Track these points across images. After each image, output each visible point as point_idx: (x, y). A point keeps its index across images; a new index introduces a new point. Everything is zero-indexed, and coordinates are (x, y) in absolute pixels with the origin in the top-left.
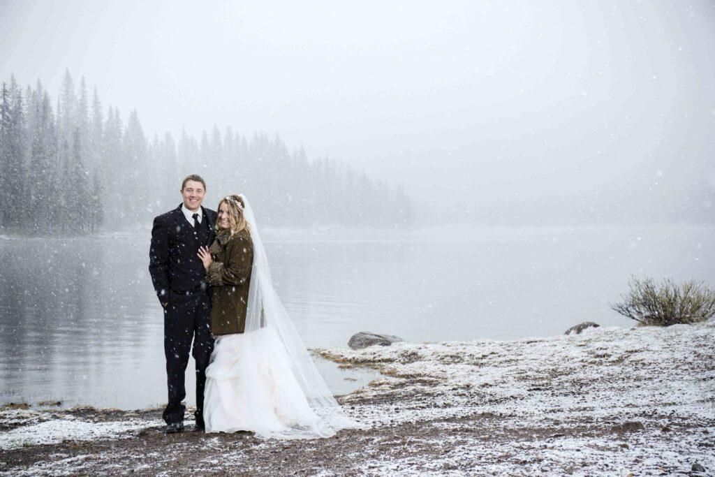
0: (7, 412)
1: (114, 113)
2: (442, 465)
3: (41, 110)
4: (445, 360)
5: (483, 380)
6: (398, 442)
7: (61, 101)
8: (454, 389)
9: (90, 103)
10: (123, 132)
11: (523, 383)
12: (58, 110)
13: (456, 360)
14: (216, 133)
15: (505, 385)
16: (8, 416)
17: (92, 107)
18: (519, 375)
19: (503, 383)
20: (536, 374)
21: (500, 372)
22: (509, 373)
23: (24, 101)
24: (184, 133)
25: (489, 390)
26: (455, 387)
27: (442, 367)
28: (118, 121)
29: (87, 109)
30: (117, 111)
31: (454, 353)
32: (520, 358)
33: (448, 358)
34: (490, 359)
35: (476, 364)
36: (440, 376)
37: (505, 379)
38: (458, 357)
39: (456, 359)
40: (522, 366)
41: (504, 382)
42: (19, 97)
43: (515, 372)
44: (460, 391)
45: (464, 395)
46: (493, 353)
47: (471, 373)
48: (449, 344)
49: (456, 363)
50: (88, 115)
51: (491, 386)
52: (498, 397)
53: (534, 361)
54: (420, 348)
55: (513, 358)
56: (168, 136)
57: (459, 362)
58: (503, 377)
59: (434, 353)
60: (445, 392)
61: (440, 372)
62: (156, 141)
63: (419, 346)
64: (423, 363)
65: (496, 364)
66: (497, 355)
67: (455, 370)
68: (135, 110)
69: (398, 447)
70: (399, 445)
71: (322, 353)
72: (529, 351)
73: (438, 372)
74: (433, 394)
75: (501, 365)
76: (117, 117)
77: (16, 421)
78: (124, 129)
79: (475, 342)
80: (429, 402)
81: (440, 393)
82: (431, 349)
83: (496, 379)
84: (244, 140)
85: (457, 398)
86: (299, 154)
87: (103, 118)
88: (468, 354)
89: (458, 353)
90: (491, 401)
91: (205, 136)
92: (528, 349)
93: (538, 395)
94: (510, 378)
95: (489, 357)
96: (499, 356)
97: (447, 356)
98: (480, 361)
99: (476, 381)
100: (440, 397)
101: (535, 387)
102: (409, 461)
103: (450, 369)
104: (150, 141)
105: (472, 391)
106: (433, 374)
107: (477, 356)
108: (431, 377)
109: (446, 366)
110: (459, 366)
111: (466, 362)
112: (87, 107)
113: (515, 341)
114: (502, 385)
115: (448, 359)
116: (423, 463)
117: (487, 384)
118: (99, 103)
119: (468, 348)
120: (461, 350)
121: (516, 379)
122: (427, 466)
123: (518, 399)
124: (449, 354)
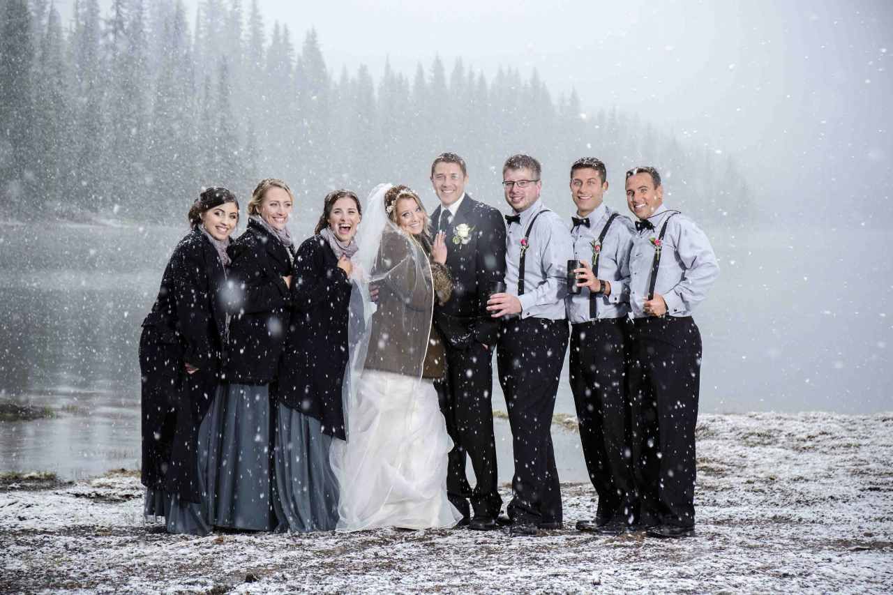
0: (116, 480)
1: (281, 32)
2: (675, 573)
3: (171, 27)
4: (749, 439)
5: (797, 472)
6: (631, 544)
7: (203, 14)
8: (749, 482)
9: (245, 19)
10: (294, 65)
11: (857, 479)
12: (198, 26)
13: (766, 441)
14: (438, 66)
15: (829, 481)
16: (117, 486)
17: (249, 24)
18: (855, 467)
19: (826, 477)
20: (882, 466)
21: (827, 462)
22: (842, 464)
23: (147, 14)
24: (388, 66)
25: (800, 486)
26: (752, 479)
27: (740, 449)
28: (287, 46)
29: (242, 27)
30: (286, 31)
31: (763, 430)
32: (864, 442)
33: (753, 437)
34: (819, 441)
35: (796, 449)
36: (736, 462)
37: (831, 473)
38: (769, 437)
39: (766, 438)
40: (864, 454)
41: (829, 477)
42: (140, 9)
43: (850, 463)
44: (757, 485)
45: (763, 491)
46: (824, 433)
47: (783, 460)
48: (760, 417)
49: (765, 445)
50: (243, 37)
51: (807, 480)
52: (809, 497)
53: (884, 448)
54: (713, 421)
55: (853, 441)
56: (363, 70)
57: (769, 444)
58: (830, 469)
59: (734, 429)
60: (734, 485)
61: (738, 458)
62: (344, 78)
63: (712, 417)
64: (713, 442)
65: (825, 450)
66: (829, 436)
67: (760, 455)
68: (313, 30)
69: (628, 550)
70: (631, 547)
71: (567, 420)
72: (880, 433)
73: (735, 457)
74: (717, 487)
75: (833, 451)
76: (286, 39)
77: (129, 492)
78: (295, 59)
79: (801, 415)
80: (707, 498)
81: (728, 486)
82: (731, 422)
83: (818, 470)
84: (482, 79)
85: (750, 495)
86: (568, 103)
87: (264, 41)
88: (786, 433)
89: (770, 431)
90: (799, 502)
91: (420, 73)
92: (881, 429)
93: (872, 497)
94: (841, 471)
95: (817, 439)
96: (833, 438)
97: (752, 434)
98: (803, 445)
99: (786, 472)
100: (725, 493)
101: (872, 486)
102: (635, 566)
103: (753, 454)
104: (336, 77)
105: (775, 486)
106: (727, 460)
107: (798, 436)
108: (722, 463)
109: (748, 448)
110: (769, 449)
111: (780, 445)
112: (241, 23)
113: (865, 417)
114: (824, 481)
115: (755, 439)
116: (650, 570)
117: (802, 478)
118: (260, 17)
119: (787, 423)
120: (776, 426)
121: (849, 473)
122: (655, 573)
123: (840, 501)
124: (757, 431)
